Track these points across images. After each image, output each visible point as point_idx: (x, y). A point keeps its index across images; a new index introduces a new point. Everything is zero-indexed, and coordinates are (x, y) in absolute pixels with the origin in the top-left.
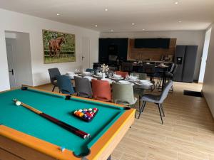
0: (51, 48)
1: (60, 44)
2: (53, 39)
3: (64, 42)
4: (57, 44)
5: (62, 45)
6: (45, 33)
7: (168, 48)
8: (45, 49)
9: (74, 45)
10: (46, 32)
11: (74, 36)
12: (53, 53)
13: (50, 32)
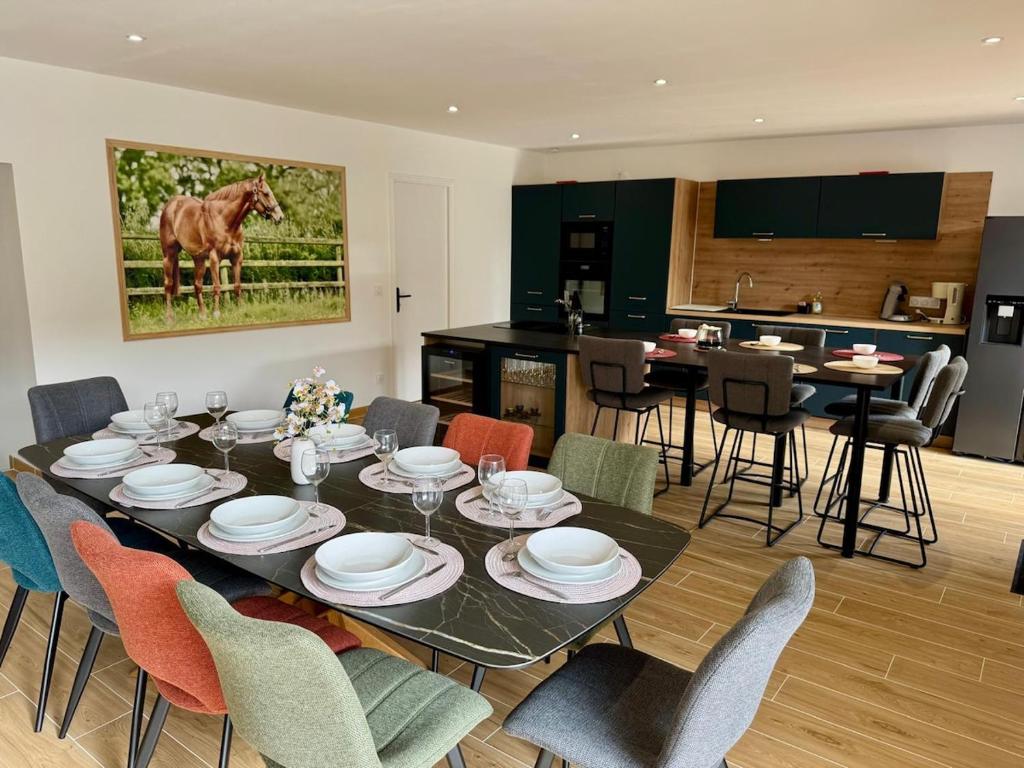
0: (173, 250)
1: (235, 222)
2: (184, 200)
3: (266, 214)
4: (219, 226)
5: (254, 228)
6: (129, 159)
7: (930, 234)
8: (127, 254)
9: (339, 227)
10: (132, 155)
11: (335, 176)
12: (187, 277)
13: (166, 156)
